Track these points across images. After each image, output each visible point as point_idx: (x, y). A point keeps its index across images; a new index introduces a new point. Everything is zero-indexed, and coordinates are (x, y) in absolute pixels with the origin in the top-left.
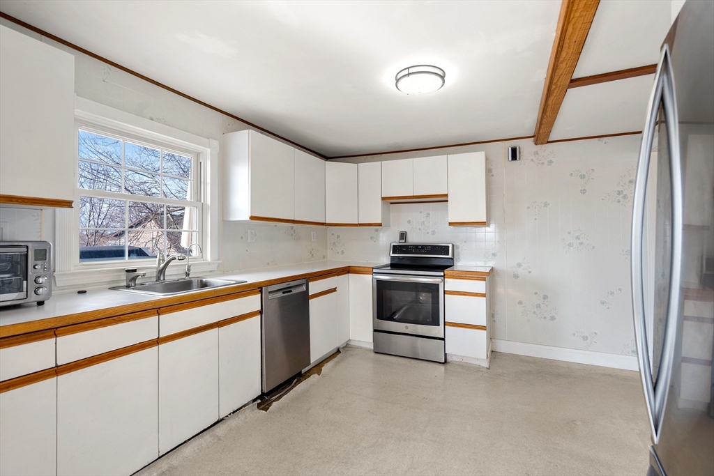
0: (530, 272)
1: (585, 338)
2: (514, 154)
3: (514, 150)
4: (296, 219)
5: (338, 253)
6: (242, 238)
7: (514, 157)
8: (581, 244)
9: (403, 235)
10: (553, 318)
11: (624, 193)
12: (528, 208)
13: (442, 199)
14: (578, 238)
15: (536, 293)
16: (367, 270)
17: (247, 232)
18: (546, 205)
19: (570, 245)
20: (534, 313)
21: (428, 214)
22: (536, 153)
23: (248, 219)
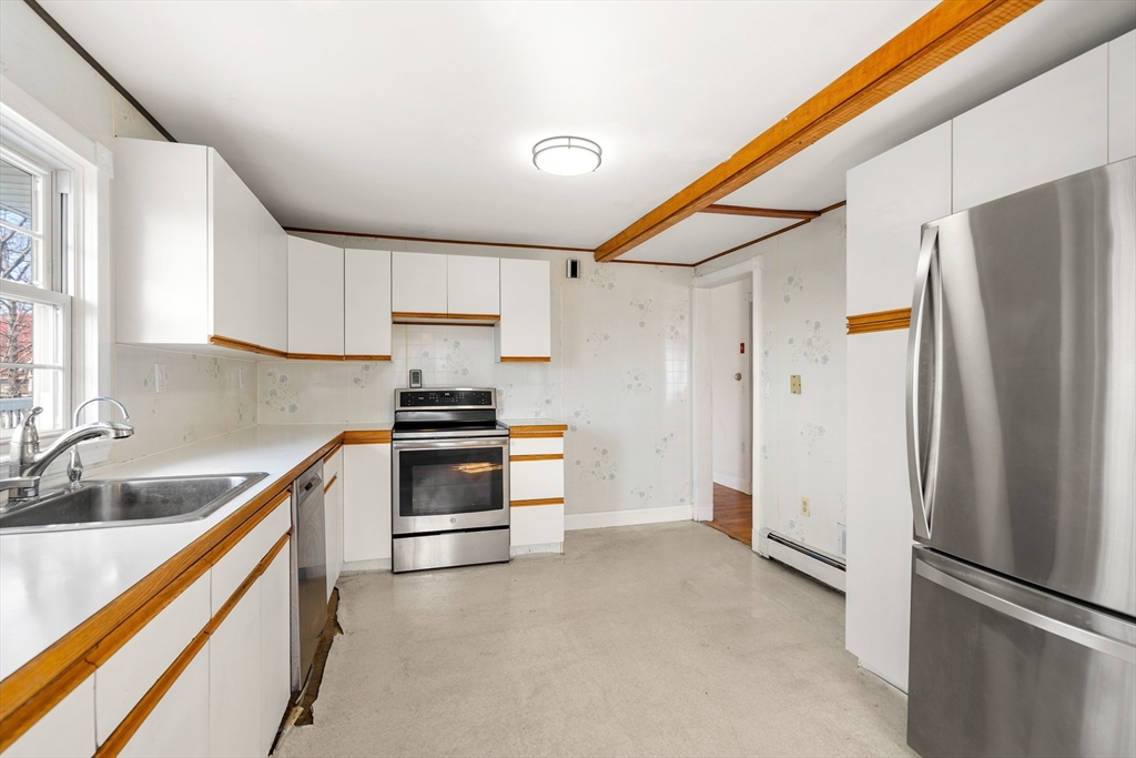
0: (589, 422)
1: (642, 494)
2: (574, 269)
3: (574, 265)
4: (262, 345)
5: (283, 409)
6: (146, 383)
7: (574, 273)
8: (640, 385)
9: (416, 376)
10: (612, 477)
11: (677, 329)
12: (588, 340)
13: (491, 322)
14: (636, 378)
15: (595, 449)
16: (381, 435)
17: (153, 371)
18: (606, 338)
19: (630, 387)
20: (593, 473)
21: (457, 344)
22: (596, 272)
23: (205, 341)
